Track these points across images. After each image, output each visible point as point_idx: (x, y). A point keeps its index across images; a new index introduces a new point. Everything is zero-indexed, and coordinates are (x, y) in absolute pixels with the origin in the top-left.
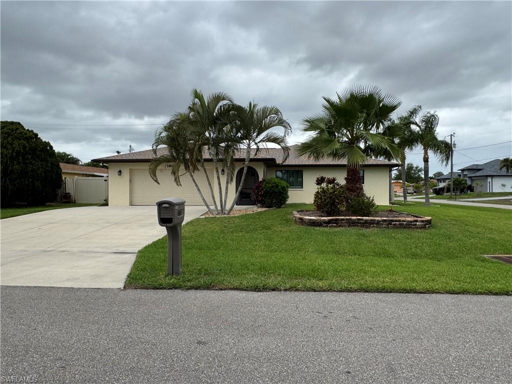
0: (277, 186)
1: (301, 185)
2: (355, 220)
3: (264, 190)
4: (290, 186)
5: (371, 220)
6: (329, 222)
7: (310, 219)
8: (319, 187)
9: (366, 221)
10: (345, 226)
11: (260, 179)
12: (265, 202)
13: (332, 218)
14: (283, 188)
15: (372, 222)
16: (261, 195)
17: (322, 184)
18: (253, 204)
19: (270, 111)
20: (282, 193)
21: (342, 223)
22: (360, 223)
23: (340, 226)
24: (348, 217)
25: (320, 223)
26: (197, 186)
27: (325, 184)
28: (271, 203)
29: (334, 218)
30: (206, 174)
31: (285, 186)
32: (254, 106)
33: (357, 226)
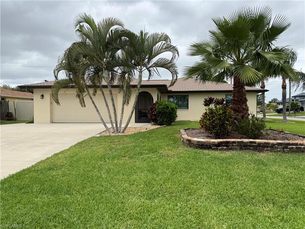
0: (167, 107)
1: (187, 107)
2: (247, 143)
3: (157, 111)
4: (179, 107)
5: (265, 143)
6: (219, 144)
7: (199, 141)
8: (207, 108)
9: (259, 144)
10: (236, 149)
11: (154, 102)
12: (157, 120)
13: (221, 140)
14: (172, 109)
15: (266, 145)
16: (154, 115)
17: (211, 105)
18: (148, 122)
19: (160, 38)
20: (172, 113)
21: (233, 145)
22: (253, 146)
23: (231, 149)
24: (239, 140)
25: (210, 145)
26: (96, 107)
27: (213, 105)
28: (163, 122)
29: (224, 140)
30: (104, 97)
31: (175, 107)
32: (146, 34)
33: (250, 149)
